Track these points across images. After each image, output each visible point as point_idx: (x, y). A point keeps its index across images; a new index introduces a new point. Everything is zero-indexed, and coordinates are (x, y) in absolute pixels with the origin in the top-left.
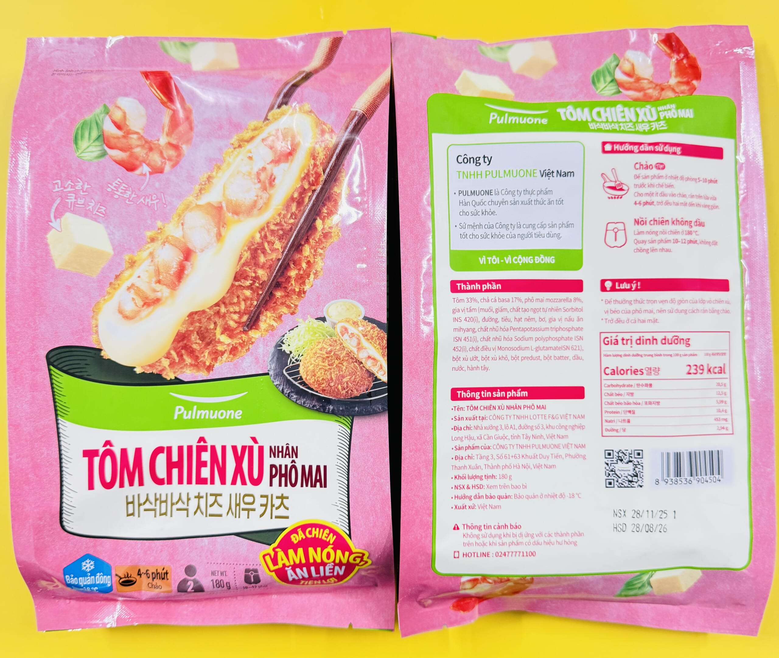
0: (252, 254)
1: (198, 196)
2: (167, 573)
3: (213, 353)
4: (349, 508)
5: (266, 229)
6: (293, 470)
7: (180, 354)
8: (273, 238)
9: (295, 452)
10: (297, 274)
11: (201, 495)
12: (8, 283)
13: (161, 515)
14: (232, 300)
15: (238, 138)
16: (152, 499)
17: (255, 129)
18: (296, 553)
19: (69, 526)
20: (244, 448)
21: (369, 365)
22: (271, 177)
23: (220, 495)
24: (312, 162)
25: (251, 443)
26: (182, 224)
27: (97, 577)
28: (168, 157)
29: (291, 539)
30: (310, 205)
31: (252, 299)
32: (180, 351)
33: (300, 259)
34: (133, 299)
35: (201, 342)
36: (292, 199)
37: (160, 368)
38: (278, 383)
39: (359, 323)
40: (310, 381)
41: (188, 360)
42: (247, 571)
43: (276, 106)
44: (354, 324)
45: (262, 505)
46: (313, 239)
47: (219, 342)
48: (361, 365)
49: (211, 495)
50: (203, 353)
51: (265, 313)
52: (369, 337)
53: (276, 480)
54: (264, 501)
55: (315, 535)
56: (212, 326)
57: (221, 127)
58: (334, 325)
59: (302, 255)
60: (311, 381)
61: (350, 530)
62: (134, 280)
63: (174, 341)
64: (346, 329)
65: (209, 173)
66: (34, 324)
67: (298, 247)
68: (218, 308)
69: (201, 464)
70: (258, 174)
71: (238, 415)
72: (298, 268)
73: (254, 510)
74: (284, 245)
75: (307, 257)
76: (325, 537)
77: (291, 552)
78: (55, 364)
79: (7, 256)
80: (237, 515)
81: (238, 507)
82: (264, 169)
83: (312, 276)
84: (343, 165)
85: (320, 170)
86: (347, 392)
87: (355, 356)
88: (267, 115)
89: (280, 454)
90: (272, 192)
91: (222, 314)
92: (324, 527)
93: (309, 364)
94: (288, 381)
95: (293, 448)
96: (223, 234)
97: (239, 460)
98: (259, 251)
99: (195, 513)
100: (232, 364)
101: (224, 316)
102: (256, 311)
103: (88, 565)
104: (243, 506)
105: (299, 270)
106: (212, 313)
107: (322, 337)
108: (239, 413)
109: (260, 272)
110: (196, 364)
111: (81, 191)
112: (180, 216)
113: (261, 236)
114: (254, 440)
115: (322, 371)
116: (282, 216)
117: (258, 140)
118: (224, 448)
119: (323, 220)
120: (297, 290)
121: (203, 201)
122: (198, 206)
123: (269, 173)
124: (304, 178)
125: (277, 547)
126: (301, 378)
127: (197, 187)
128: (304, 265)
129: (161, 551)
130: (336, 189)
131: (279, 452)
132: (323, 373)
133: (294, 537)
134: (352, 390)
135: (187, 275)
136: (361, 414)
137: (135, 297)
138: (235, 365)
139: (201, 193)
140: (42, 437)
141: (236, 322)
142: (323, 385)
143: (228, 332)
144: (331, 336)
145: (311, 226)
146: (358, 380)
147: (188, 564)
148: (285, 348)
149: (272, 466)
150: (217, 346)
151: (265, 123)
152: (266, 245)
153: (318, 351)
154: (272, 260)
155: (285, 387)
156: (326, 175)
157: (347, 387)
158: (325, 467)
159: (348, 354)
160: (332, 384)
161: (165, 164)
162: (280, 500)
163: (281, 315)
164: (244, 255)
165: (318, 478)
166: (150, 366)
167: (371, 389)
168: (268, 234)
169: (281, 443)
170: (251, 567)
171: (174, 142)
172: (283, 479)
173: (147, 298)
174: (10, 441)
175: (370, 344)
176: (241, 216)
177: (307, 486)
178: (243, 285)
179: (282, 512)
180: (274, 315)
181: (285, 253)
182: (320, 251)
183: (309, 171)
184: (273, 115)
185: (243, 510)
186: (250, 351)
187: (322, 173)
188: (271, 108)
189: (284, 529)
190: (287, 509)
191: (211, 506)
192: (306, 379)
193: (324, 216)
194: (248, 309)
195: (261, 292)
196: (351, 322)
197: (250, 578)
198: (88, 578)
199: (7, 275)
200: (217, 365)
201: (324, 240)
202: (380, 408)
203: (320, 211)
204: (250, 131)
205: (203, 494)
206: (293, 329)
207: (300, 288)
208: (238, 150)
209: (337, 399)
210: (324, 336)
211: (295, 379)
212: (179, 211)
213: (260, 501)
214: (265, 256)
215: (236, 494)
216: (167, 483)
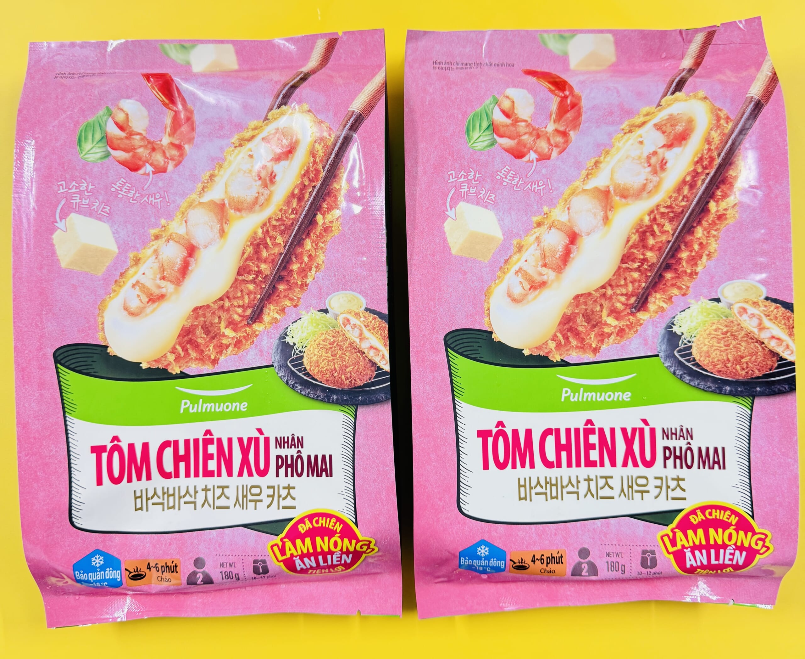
0: (254, 249)
1: (200, 194)
2: (176, 566)
3: (217, 346)
4: (354, 496)
5: (268, 225)
6: (299, 460)
7: (185, 348)
8: (274, 233)
9: (301, 442)
10: (299, 267)
11: (208, 487)
12: (14, 284)
13: (169, 508)
14: (236, 294)
15: (238, 137)
16: (160, 493)
17: (255, 129)
18: (303, 543)
19: (78, 522)
20: (250, 439)
21: (371, 354)
22: (271, 175)
23: (227, 487)
24: (312, 159)
25: (257, 434)
26: (186, 222)
27: (106, 572)
28: (171, 156)
29: (298, 529)
30: (310, 201)
31: (255, 293)
32: (185, 346)
33: (302, 253)
34: (138, 296)
35: (205, 336)
36: (293, 195)
37: (165, 363)
38: (283, 374)
39: (361, 314)
40: (314, 371)
41: (193, 354)
42: (255, 562)
43: (276, 107)
44: (356, 315)
45: (269, 496)
46: (314, 234)
47: (224, 336)
48: (364, 355)
49: (218, 487)
50: (208, 346)
51: (268, 306)
52: (370, 328)
53: (282, 471)
54: (271, 492)
55: (322, 524)
56: (216, 320)
57: (222, 127)
58: (336, 317)
59: (304, 249)
60: (316, 372)
61: (356, 518)
62: (139, 277)
63: (179, 336)
64: (348, 320)
65: (211, 172)
66: (41, 323)
67: (300, 241)
68: (222, 302)
69: (208, 457)
70: (259, 172)
71: (243, 407)
72: (300, 261)
73: (261, 501)
74: (286, 240)
75: (309, 251)
76: (332, 526)
77: (298, 542)
78: (63, 362)
79: (14, 257)
80: (244, 507)
81: (245, 499)
82: (265, 167)
83: (314, 270)
84: (342, 162)
85: (320, 167)
86: (350, 382)
87: (358, 347)
88: (267, 116)
89: (286, 445)
90: (272, 188)
91: (226, 308)
92: (331, 517)
93: (313, 355)
94: (293, 372)
95: (298, 438)
96: (226, 230)
97: (245, 452)
98: (262, 246)
99: (203, 506)
100: (236, 356)
101: (228, 310)
102: (259, 304)
103: (98, 561)
104: (250, 497)
105: (301, 263)
106: (217, 307)
108: (244, 405)
109: (263, 266)
110: (201, 358)
111: (86, 192)
112: (183, 213)
113: (263, 231)
114: (260, 431)
115: (326, 362)
116: (283, 211)
117: (258, 139)
118: (230, 441)
120: (299, 283)
121: (206, 199)
122: (200, 203)
123: (270, 171)
124: (304, 175)
125: (285, 538)
126: (305, 370)
127: (200, 185)
128: (306, 259)
129: (170, 544)
130: (335, 185)
131: (284, 443)
132: (327, 363)
133: (301, 527)
134: (355, 380)
135: (191, 271)
136: (364, 403)
137: (140, 293)
138: (240, 357)
139: (204, 191)
140: (50, 435)
141: (240, 316)
142: (327, 376)
143: (232, 326)
144: (333, 327)
145: (311, 221)
146: (361, 369)
147: (197, 557)
148: (288, 340)
149: (278, 457)
150: (222, 340)
151: (265, 122)
152: (268, 240)
153: (321, 342)
154: (274, 254)
155: (289, 378)
156: (325, 172)
157: (351, 377)
158: (331, 457)
159: (351, 345)
160: (336, 375)
161: (168, 163)
162: (286, 491)
163: (285, 308)
164: (246, 251)
165: (324, 467)
166: (155, 361)
167: (374, 378)
168: (269, 229)
169: (287, 434)
170: (260, 558)
171: (177, 142)
172: (289, 469)
173: (152, 294)
174: (19, 439)
175: (372, 335)
176: (243, 212)
177: (313, 475)
178: (246, 280)
179: (289, 502)
180: (277, 308)
181: (287, 247)
182: (322, 245)
183: (308, 168)
184: (273, 114)
185: (251, 501)
186: (255, 344)
187: (322, 169)
188: (271, 109)
189: (291, 520)
190: (294, 499)
191: (218, 498)
192: (310, 369)
193: (325, 211)
194: (252, 303)
195: (264, 286)
196: (353, 313)
197: (259, 568)
198: (98, 573)
199: (14, 276)
200: (222, 358)
201: (325, 235)
202: (383, 396)
203: (320, 206)
204: (250, 130)
205: (210, 487)
206: (296, 321)
207: (302, 281)
208: (238, 149)
209: (341, 389)
210: (326, 327)
211: (300, 371)
212: (182, 209)
213: (267, 492)
214: (267, 251)
215: (243, 486)
216: (175, 477)
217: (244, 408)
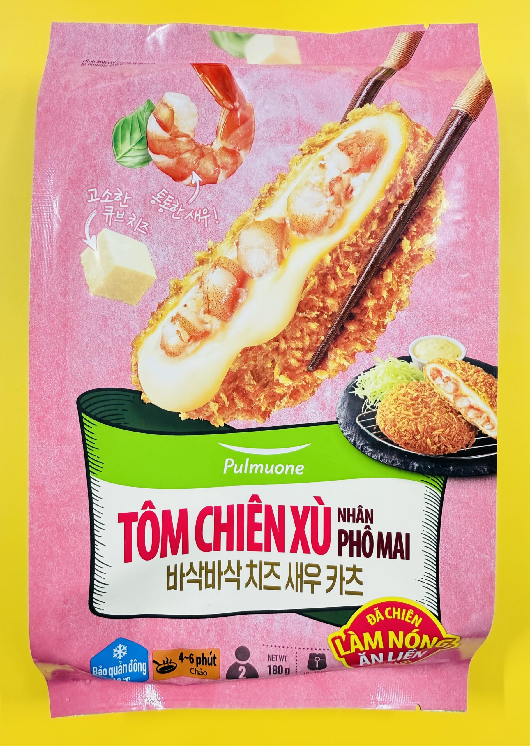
0: (320, 280)
1: (256, 211)
2: (214, 658)
3: (269, 396)
4: (438, 585)
5: (339, 250)
6: (368, 538)
7: (231, 397)
8: (346, 261)
9: (370, 516)
10: (375, 304)
11: (254, 563)
12: (32, 313)
13: (207, 586)
14: (295, 334)
15: (308, 142)
16: (197, 568)
17: (330, 132)
19: (101, 608)
20: (306, 509)
21: (470, 416)
22: (347, 189)
23: (278, 564)
24: (401, 171)
25: (315, 504)
26: (237, 244)
27: (130, 664)
28: (223, 164)
29: (367, 620)
30: (395, 223)
31: (318, 334)
32: (230, 394)
33: (380, 287)
34: (178, 332)
35: (255, 383)
36: (372, 215)
37: (207, 414)
38: (349, 433)
39: (458, 365)
40: (389, 432)
41: (240, 405)
42: (312, 656)
43: (357, 105)
44: (450, 366)
45: (329, 578)
46: (397, 263)
47: (278, 384)
48: (459, 416)
49: (267, 563)
50: (257, 396)
51: (334, 350)
52: (471, 383)
53: (346, 549)
54: (331, 573)
55: (396, 616)
56: (269, 365)
57: (288, 130)
58: (422, 367)
59: (383, 281)
60: (391, 433)
61: (439, 611)
62: (179, 309)
63: (224, 382)
64: (439, 372)
65: (271, 184)
66: (63, 362)
67: (378, 272)
68: (277, 343)
69: (254, 527)
70: (331, 185)
71: (299, 470)
72: (378, 297)
73: (319, 583)
74: (360, 270)
75: (389, 284)
76: (409, 619)
77: (367, 636)
78: (87, 410)
79: (32, 279)
80: (298, 588)
81: (299, 579)
82: (339, 179)
83: (394, 307)
84: (441, 174)
85: (411, 180)
86: (439, 448)
87: (451, 405)
88: (345, 116)
89: (351, 518)
90: (348, 206)
91: (281, 351)
92: (407, 607)
93: (388, 412)
94: (362, 431)
95: (367, 511)
96: (286, 256)
97: (300, 524)
98: (329, 277)
99: (247, 585)
100: (292, 409)
101: (284, 353)
102: (323, 347)
103: (120, 652)
104: (305, 578)
105: (379, 299)
106: (270, 349)
107: (405, 380)
108: (300, 468)
109: (330, 302)
110: (250, 409)
111: (121, 203)
112: (234, 234)
113: (332, 258)
114: (319, 500)
115: (405, 421)
116: (359, 235)
117: (333, 145)
118: (281, 509)
119: (411, 240)
120: (375, 323)
121: (263, 216)
122: (256, 222)
123: (346, 184)
124: (390, 190)
125: (349, 630)
126: (378, 429)
127: (256, 201)
128: (385, 294)
129: (208, 631)
130: (430, 204)
131: (349, 515)
132: (406, 423)
133: (370, 617)
134: (445, 446)
135: (242, 304)
136: (457, 475)
137: (180, 329)
138: (296, 410)
139: (260, 207)
141: (298, 361)
142: (406, 438)
143: (288, 372)
144: (417, 379)
145: (395, 247)
146: (454, 433)
147: (240, 646)
148: (358, 392)
149: (341, 532)
150: (275, 388)
151: (343, 124)
152: (338, 269)
153: (400, 397)
154: (344, 287)
155: (357, 438)
156: (417, 186)
157: (439, 442)
158: (408, 535)
159: (441, 402)
160: (418, 437)
161: (219, 172)
162: (351, 573)
163: (355, 353)
164: (310, 281)
165: (399, 548)
166: (196, 411)
167: (473, 445)
168: (340, 256)
169: (352, 505)
170: (317, 652)
171: (231, 147)
172: (355, 548)
173: (194, 331)
175: (473, 391)
176: (308, 234)
177: (384, 556)
178: (308, 316)
179: (354, 586)
180: (345, 353)
181: (362, 279)
182: (406, 277)
183: (395, 181)
184: (354, 115)
185: (307, 582)
186: (315, 395)
187: (413, 183)
188: (351, 108)
189: (358, 608)
190: (360, 583)
191: (266, 576)
192: (384, 429)
193: (413, 236)
194: (314, 345)
195: (329, 326)
196: (446, 363)
197: (316, 662)
198: (120, 666)
199: (32, 302)
200: (275, 411)
201: (411, 264)
202: (486, 469)
203: (408, 229)
204: (323, 134)
205: (256, 562)
206: (368, 370)
207: (378, 321)
208: (307, 157)
209: (424, 455)
210: (408, 379)
211: (371, 430)
212: (234, 229)
213: (326, 573)
214: (336, 283)
215: (297, 564)
216: (214, 550)
217: (299, 472)
